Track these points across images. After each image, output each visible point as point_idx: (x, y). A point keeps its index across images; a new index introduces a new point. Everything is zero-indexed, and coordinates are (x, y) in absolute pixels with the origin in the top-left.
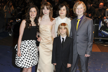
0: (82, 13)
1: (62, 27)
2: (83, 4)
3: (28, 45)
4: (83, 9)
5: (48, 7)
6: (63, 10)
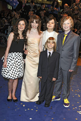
1: (50, 41)
2: (70, 20)
5: (37, 20)
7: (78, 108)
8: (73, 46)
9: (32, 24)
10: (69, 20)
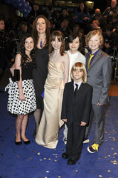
0: (97, 46)
1: (77, 68)
3: (25, 87)
4: (99, 41)
5: (59, 37)
6: (75, 43)
7: (112, 156)
8: (102, 70)
9: (53, 43)
10: (97, 35)
